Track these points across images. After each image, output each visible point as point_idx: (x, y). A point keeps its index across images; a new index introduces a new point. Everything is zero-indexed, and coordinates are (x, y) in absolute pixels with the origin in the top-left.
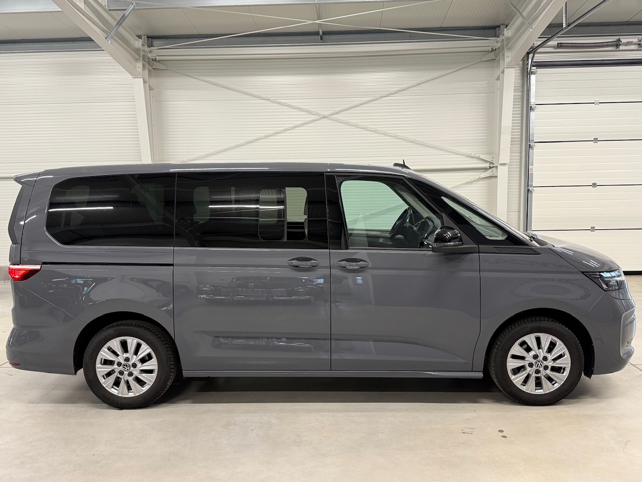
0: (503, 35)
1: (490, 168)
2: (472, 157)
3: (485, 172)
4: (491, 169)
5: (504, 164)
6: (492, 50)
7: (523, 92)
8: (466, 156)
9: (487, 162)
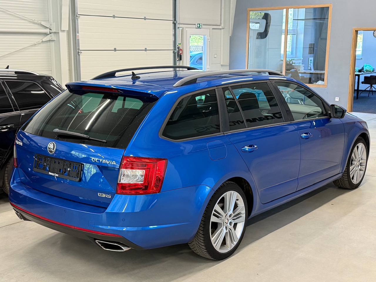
1: (50, 33)
3: (46, 36)
4: (50, 35)
5: (64, 31)
8: (30, 22)
9: (46, 27)
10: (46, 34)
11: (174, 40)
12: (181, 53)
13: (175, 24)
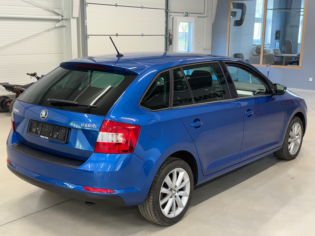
1: (62, 20)
2: (48, 11)
3: (59, 22)
5: (74, 18)
8: (44, 9)
9: (59, 15)
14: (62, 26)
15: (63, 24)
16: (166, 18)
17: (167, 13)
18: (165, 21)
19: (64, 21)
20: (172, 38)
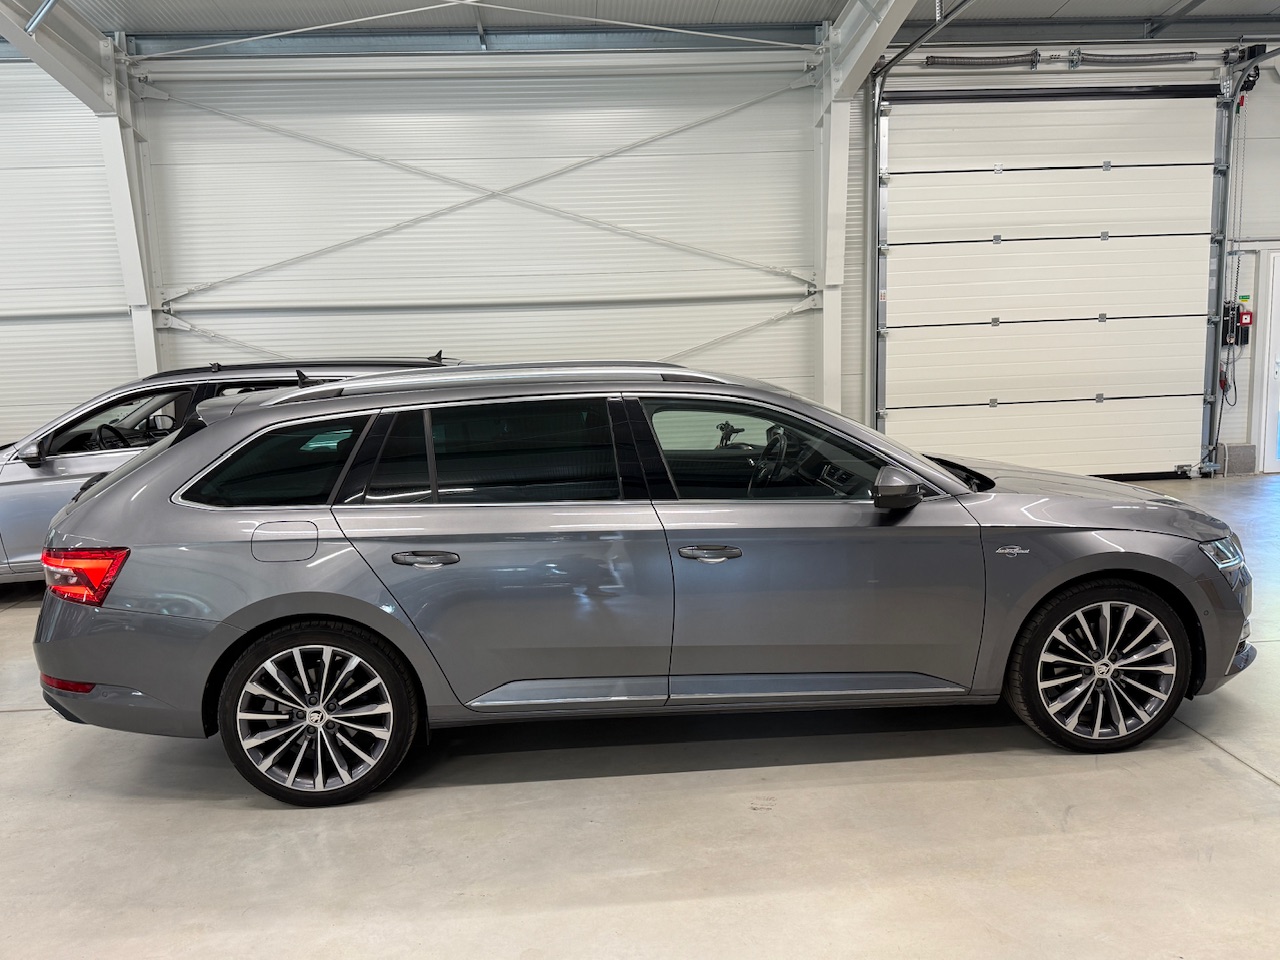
0: (828, 39)
1: (810, 294)
2: (777, 274)
3: (800, 301)
4: (811, 297)
5: (835, 287)
6: (810, 69)
7: (866, 149)
8: (767, 272)
9: (803, 282)
10: (800, 297)
11: (1214, 286)
12: (1248, 321)
13: (1220, 243)
14: (811, 311)
15: (813, 303)
16: (1215, 260)
17: (1218, 242)
18: (1211, 271)
19: (816, 296)
20: (1250, 323)
